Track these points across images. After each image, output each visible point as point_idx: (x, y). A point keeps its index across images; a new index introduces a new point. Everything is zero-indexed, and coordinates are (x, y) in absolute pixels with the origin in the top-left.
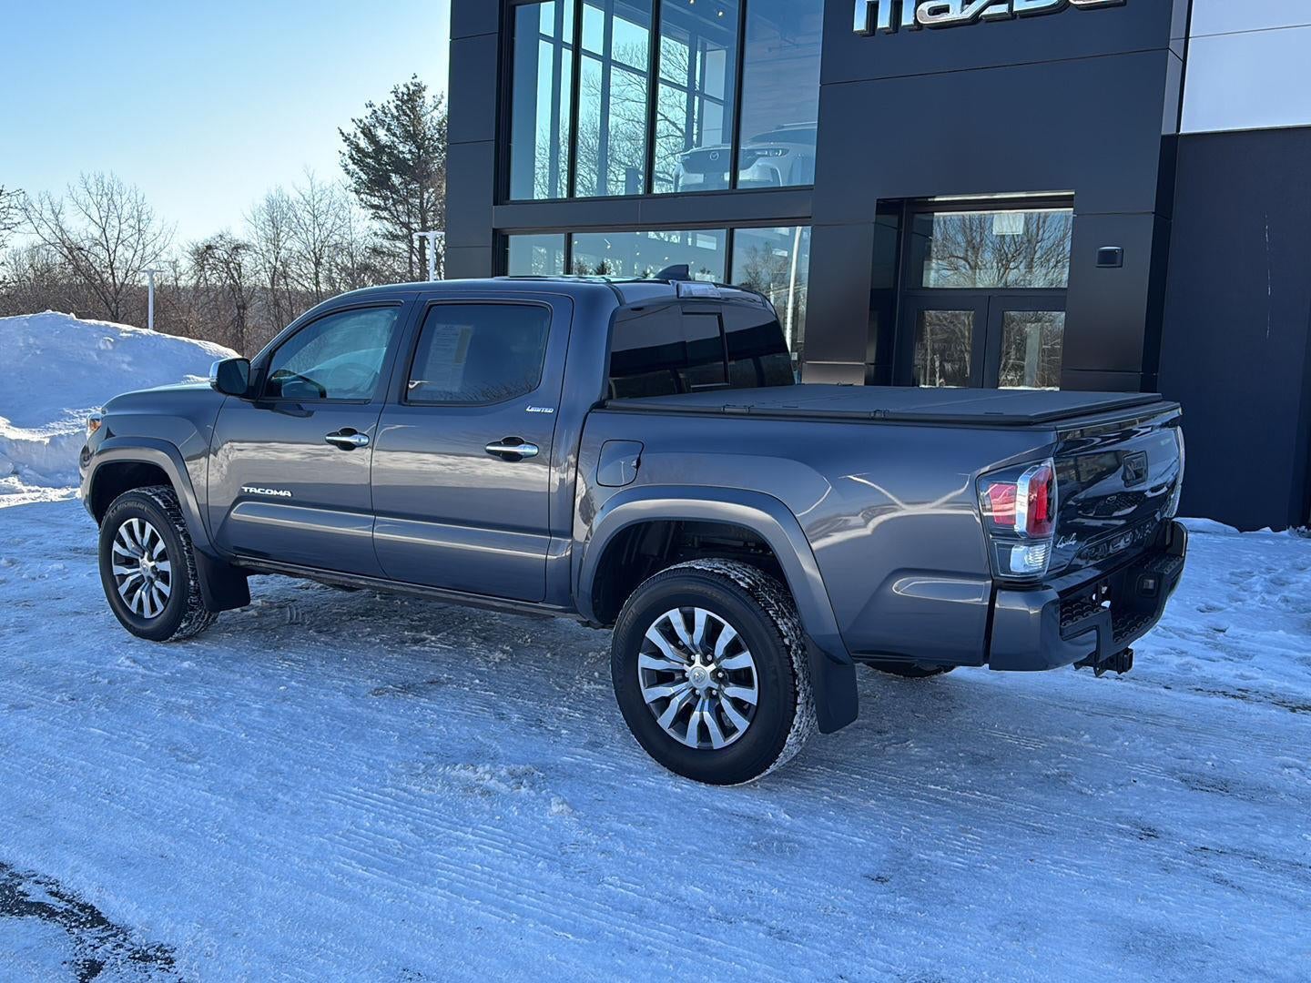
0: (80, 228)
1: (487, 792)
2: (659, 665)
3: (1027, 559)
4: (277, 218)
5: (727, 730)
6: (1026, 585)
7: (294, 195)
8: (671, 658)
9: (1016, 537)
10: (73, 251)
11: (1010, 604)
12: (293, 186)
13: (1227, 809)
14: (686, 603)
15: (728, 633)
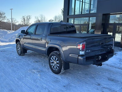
0: (40, 19)
1: (34, 73)
2: (52, 61)
3: (82, 53)
4: (56, 18)
5: (57, 69)
6: (82, 56)
7: (57, 16)
8: (53, 61)
9: (80, 50)
10: (39, 21)
11: (80, 58)
12: (57, 15)
13: (112, 83)
14: (54, 55)
15: (57, 59)
